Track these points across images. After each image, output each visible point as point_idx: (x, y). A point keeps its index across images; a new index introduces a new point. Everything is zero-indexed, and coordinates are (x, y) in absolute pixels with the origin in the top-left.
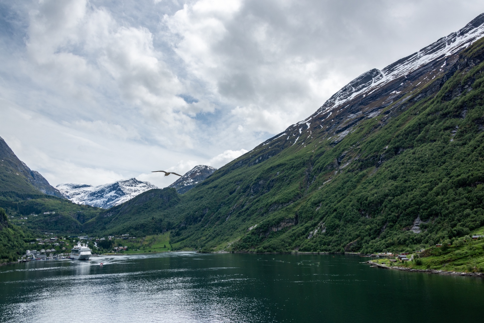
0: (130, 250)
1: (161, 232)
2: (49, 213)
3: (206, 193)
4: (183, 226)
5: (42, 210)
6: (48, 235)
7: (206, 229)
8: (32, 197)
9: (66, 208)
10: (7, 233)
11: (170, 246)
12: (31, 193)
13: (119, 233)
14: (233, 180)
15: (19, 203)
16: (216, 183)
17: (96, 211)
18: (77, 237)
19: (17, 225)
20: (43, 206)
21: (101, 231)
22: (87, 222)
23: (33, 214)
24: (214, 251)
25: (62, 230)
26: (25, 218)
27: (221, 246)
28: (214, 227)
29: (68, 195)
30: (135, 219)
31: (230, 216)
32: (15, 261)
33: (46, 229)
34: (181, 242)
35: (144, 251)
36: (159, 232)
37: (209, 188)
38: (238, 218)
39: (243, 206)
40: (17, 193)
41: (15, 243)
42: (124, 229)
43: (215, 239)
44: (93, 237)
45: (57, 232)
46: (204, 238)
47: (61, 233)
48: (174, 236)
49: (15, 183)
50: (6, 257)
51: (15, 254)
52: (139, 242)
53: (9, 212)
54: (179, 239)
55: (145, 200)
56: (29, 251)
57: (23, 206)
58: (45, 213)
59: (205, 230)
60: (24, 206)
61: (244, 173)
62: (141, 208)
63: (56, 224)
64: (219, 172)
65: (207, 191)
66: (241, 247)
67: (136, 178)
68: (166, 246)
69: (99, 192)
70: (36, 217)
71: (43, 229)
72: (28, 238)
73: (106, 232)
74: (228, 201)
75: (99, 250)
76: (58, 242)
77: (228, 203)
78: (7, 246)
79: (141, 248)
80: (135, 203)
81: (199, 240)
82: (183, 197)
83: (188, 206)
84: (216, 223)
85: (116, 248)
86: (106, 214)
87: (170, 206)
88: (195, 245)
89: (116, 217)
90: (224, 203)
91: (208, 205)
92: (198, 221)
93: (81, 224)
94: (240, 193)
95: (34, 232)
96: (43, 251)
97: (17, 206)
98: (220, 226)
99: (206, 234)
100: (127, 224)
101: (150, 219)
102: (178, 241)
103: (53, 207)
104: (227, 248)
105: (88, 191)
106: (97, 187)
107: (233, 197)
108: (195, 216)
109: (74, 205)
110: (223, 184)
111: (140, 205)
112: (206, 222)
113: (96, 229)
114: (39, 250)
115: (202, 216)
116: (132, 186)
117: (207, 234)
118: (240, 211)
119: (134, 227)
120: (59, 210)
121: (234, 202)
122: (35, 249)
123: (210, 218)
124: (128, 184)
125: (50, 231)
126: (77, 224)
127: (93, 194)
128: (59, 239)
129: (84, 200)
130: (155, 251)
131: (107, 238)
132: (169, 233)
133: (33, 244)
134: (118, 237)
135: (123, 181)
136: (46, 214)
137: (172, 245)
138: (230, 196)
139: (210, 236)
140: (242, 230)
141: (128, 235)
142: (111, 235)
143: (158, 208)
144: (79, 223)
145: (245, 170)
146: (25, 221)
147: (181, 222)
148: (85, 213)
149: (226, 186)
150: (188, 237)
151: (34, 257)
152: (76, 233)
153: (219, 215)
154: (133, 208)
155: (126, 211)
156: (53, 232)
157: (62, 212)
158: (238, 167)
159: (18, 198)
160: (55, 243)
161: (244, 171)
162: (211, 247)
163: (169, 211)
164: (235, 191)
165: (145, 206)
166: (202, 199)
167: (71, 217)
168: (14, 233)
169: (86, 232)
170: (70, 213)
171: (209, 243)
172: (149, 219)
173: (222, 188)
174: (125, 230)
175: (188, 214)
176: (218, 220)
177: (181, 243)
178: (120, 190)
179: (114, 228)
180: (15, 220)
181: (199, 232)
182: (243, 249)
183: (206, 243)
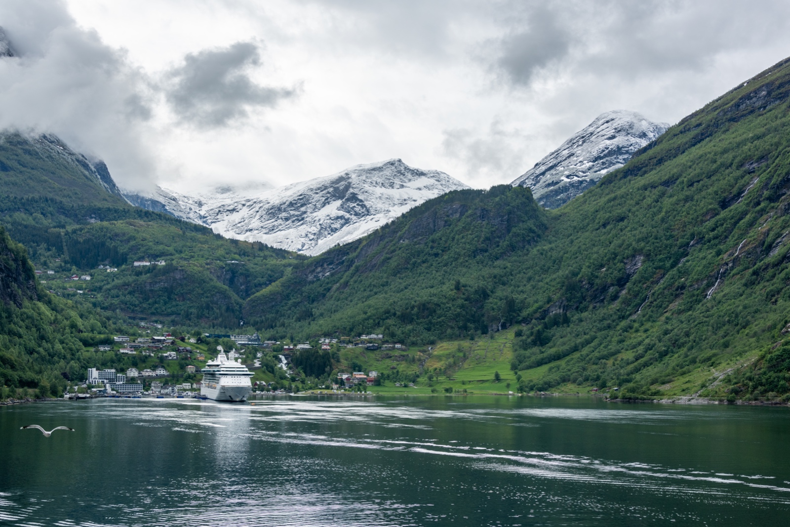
0: (387, 383)
1: (485, 332)
2: (148, 264)
3: (637, 204)
4: (556, 314)
5: (130, 255)
6: (148, 328)
7: (636, 325)
8: (101, 214)
9: (195, 249)
10: (35, 315)
11: (515, 377)
12: (99, 204)
13: (352, 331)
14: (735, 157)
15: (67, 233)
16: (670, 168)
17: (284, 262)
18: (229, 336)
19: (64, 296)
20: (132, 243)
21: (299, 324)
22: (258, 294)
23: (105, 265)
24: (663, 395)
25: (188, 316)
26: (83, 277)
27: (689, 382)
28: (663, 318)
29: (202, 213)
30: (402, 287)
31: (722, 282)
32: (57, 396)
33: (142, 312)
34: (552, 364)
35: (430, 389)
36: (479, 332)
37: (645, 188)
38: (749, 291)
39: (770, 248)
40: (61, 202)
41: (58, 346)
42: (368, 319)
43: (667, 357)
44: (276, 340)
45: (174, 323)
46: (629, 355)
47: (183, 325)
48: (525, 346)
49: (53, 173)
50: (32, 384)
51: (56, 378)
52: (413, 360)
53: (43, 259)
54: (545, 355)
55: (431, 226)
56: (94, 370)
57: (77, 242)
58: (136, 264)
59: (631, 328)
60: (81, 240)
61: (776, 130)
62: (419, 253)
63: (169, 298)
64: (681, 132)
65: (638, 197)
66: (761, 384)
67: (403, 161)
68: (502, 377)
69: (291, 204)
70: (114, 276)
71: (133, 311)
72: (90, 334)
73: (314, 327)
74: (713, 230)
75: (293, 380)
76: (173, 350)
77: (715, 238)
78: (36, 355)
79: (420, 380)
80: (400, 238)
81: (610, 362)
82: (557, 218)
83: (574, 249)
84: (671, 306)
85: (345, 377)
86: (314, 271)
87: (512, 248)
88: (598, 378)
89: (342, 281)
90: (701, 239)
91: (643, 244)
92: (608, 298)
93: (241, 301)
94: (758, 204)
95: (108, 319)
96: (133, 373)
97: (61, 242)
98: (683, 317)
99: (634, 341)
100: (379, 302)
101: (447, 288)
102: (539, 364)
103: (161, 247)
104: (710, 388)
105: (260, 202)
106: (286, 189)
107: (732, 218)
108: (597, 281)
109: (220, 242)
110: (698, 171)
111: (416, 243)
112: (637, 300)
113: (284, 315)
114: (122, 370)
115: (621, 282)
116: (392, 185)
117: (640, 344)
118: (759, 264)
119: (398, 313)
120: (177, 255)
121: (736, 232)
122: (112, 367)
123: (648, 288)
124: (379, 180)
125: (154, 318)
126: (230, 298)
127: (274, 212)
128: (178, 341)
129: (251, 230)
130: (465, 391)
131: (316, 345)
132: (510, 334)
133: (105, 352)
134: (350, 342)
135: (364, 170)
136: (139, 266)
137: (519, 373)
138: (723, 214)
139: (649, 348)
140: (763, 331)
141: (381, 336)
142: (326, 335)
143: (474, 252)
144: (234, 297)
145: (779, 122)
146: (84, 286)
147: (549, 300)
148: (250, 265)
149: (709, 177)
150: (575, 349)
151: (109, 390)
152: (226, 327)
153: (680, 277)
154: (394, 251)
155: (374, 262)
156: (161, 323)
157: (185, 263)
158: (752, 112)
159: (62, 218)
160: (167, 351)
161: (774, 124)
162: (652, 384)
163: (509, 265)
164: (739, 195)
165: (432, 248)
166: (621, 224)
167: (211, 276)
168: (53, 318)
169: (255, 324)
170: (207, 264)
171: (644, 371)
172: (445, 287)
173: (692, 185)
174: (371, 321)
175: (575, 274)
176: (677, 296)
177: (550, 369)
178: (354, 198)
179: (338, 316)
180: (58, 282)
181: (611, 333)
182: (766, 391)
183: (637, 370)
